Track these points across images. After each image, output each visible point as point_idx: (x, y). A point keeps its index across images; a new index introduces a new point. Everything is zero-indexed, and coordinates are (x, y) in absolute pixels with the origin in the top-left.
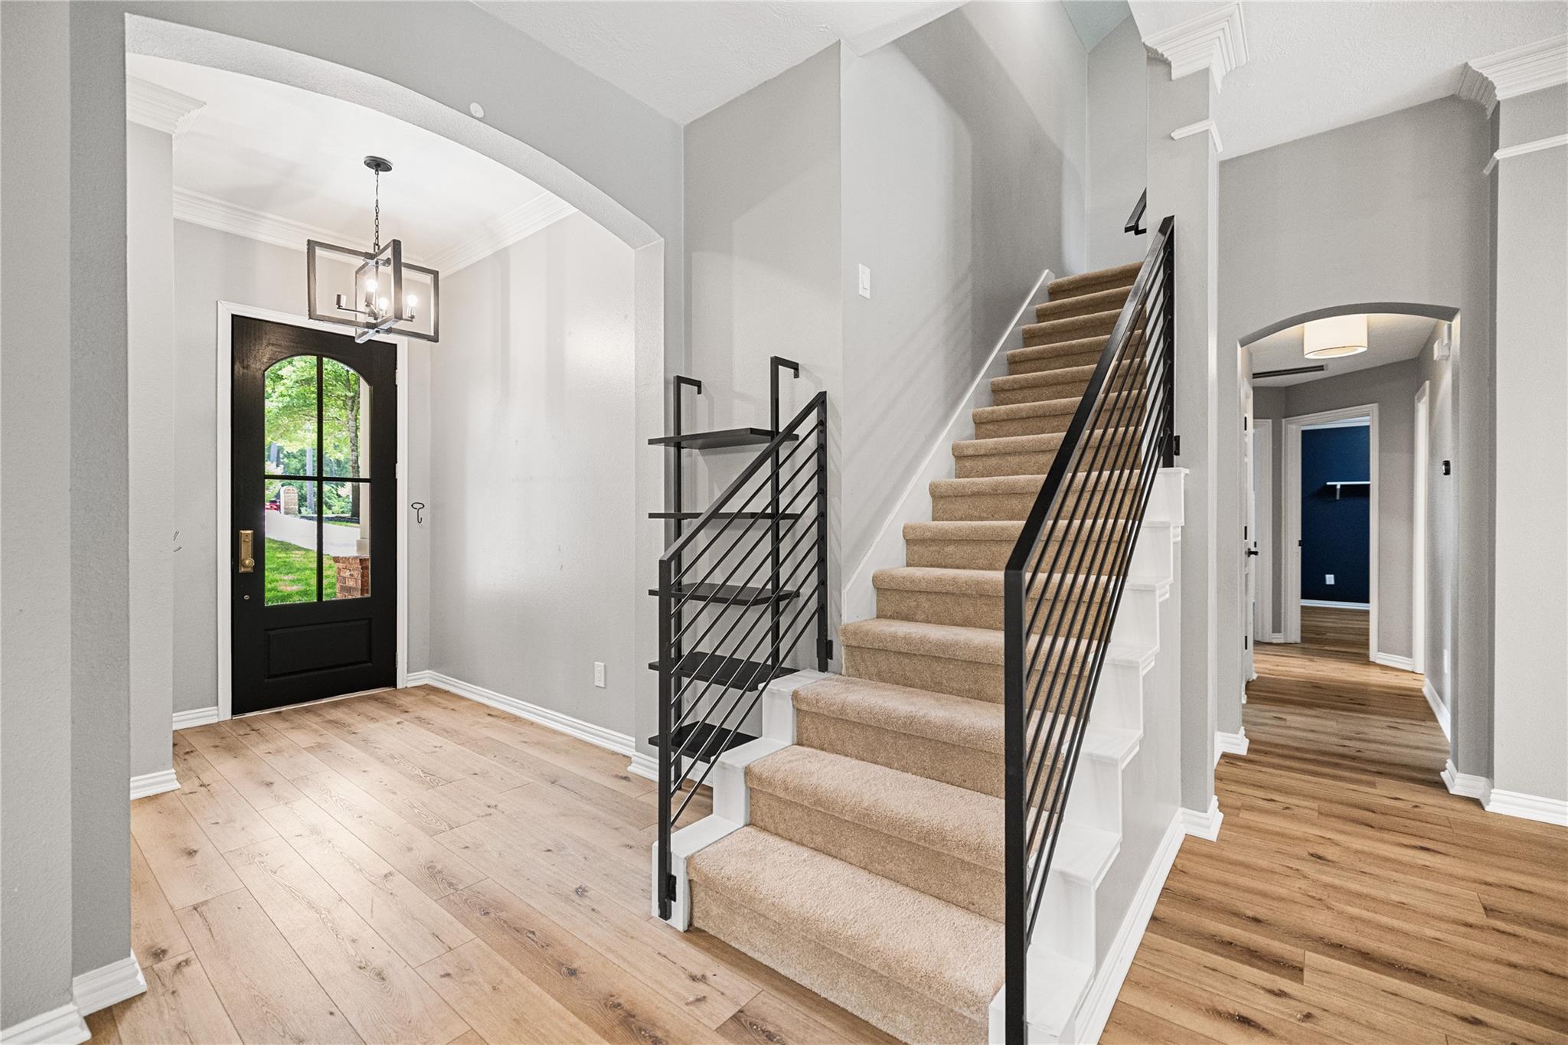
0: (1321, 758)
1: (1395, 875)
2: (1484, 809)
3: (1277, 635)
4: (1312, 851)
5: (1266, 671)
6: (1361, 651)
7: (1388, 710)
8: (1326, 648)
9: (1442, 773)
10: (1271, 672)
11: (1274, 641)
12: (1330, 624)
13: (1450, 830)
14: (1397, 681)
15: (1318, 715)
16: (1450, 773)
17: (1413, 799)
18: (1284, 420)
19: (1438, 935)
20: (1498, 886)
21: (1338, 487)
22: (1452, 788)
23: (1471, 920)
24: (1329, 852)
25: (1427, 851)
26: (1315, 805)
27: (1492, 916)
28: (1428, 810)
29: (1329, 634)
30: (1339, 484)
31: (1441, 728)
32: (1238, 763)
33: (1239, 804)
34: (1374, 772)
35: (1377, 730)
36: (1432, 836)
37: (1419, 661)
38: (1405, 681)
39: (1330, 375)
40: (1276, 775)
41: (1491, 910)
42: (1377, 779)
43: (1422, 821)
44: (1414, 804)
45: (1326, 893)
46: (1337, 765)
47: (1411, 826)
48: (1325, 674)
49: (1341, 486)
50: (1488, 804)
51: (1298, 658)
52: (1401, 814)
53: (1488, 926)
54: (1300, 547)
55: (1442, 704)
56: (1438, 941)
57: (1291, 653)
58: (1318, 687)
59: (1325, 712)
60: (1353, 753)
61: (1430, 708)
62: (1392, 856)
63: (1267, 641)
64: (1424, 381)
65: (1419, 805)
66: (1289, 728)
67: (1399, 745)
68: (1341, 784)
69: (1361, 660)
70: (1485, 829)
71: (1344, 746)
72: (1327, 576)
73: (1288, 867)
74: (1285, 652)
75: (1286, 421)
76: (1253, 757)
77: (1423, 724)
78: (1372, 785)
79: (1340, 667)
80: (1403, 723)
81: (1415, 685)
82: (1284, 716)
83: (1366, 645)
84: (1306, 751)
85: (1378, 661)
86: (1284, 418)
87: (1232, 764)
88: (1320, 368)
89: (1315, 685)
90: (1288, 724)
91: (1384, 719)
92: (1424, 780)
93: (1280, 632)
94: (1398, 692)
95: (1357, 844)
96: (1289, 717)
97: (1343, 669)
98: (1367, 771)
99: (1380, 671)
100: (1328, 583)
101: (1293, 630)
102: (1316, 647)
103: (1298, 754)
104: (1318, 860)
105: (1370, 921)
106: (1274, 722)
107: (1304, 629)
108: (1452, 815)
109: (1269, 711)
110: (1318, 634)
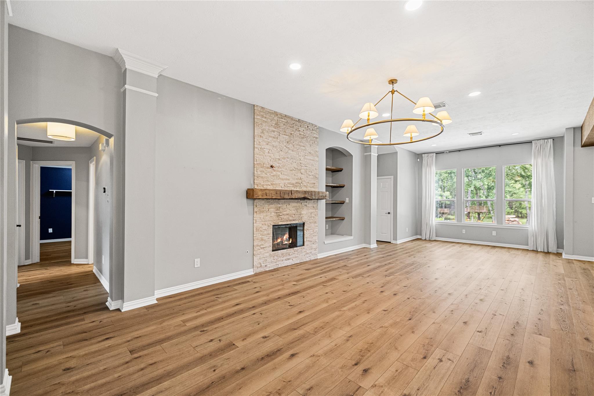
0: (59, 317)
1: (100, 358)
2: (121, 311)
3: (27, 261)
4: (63, 368)
5: (24, 281)
6: (67, 260)
7: (83, 283)
8: (52, 262)
9: (106, 303)
10: (26, 281)
11: (26, 264)
12: (52, 250)
13: (113, 326)
14: (84, 269)
15: (54, 295)
16: (109, 302)
17: (99, 319)
18: (31, 162)
19: (119, 374)
20: (132, 340)
21: (54, 192)
22: (111, 308)
23: (127, 359)
24: (72, 363)
25: (108, 339)
26: (60, 343)
27: (133, 353)
28: (105, 321)
29: (51, 255)
30: (55, 191)
31: (102, 285)
32: (17, 339)
33: (21, 363)
34: (82, 314)
35: (80, 294)
36: (108, 331)
37: (91, 259)
38: (86, 269)
39: (55, 146)
40: (39, 336)
41: (132, 351)
42: (84, 316)
43: (104, 327)
44: (100, 321)
45: (74, 386)
46: (67, 317)
47: (101, 331)
48: (54, 274)
49: (56, 191)
50: (122, 309)
51: (39, 270)
52: (96, 328)
53: (133, 359)
54: (40, 219)
55: (101, 275)
56: (120, 377)
57: (36, 268)
58: (52, 282)
59: (57, 293)
60: (73, 308)
61: (97, 278)
62: (97, 349)
63: (23, 265)
64: (94, 157)
65: (101, 320)
66: (41, 307)
67: (91, 297)
68: (70, 326)
69: (68, 264)
70: (122, 320)
71: (69, 306)
72: (49, 229)
73: (54, 385)
74: (33, 268)
75: (32, 162)
76: (25, 331)
77: (96, 285)
78: (83, 320)
79: (60, 269)
80: (89, 287)
81: (90, 269)
82: (37, 302)
83: (70, 256)
84: (52, 316)
85: (75, 263)
86: (32, 161)
87: (12, 341)
88: (51, 142)
89: (50, 281)
90: (40, 305)
91: (81, 288)
92: (101, 309)
93: (29, 259)
94: (84, 274)
95: (82, 352)
96: (40, 302)
97: (61, 270)
98: (79, 314)
99: (76, 267)
100: (49, 232)
101: (36, 257)
102: (47, 262)
103: (48, 319)
104: (68, 371)
105: (95, 387)
106: (34, 307)
107: (41, 254)
108: (113, 319)
109: (29, 302)
110: (47, 256)
